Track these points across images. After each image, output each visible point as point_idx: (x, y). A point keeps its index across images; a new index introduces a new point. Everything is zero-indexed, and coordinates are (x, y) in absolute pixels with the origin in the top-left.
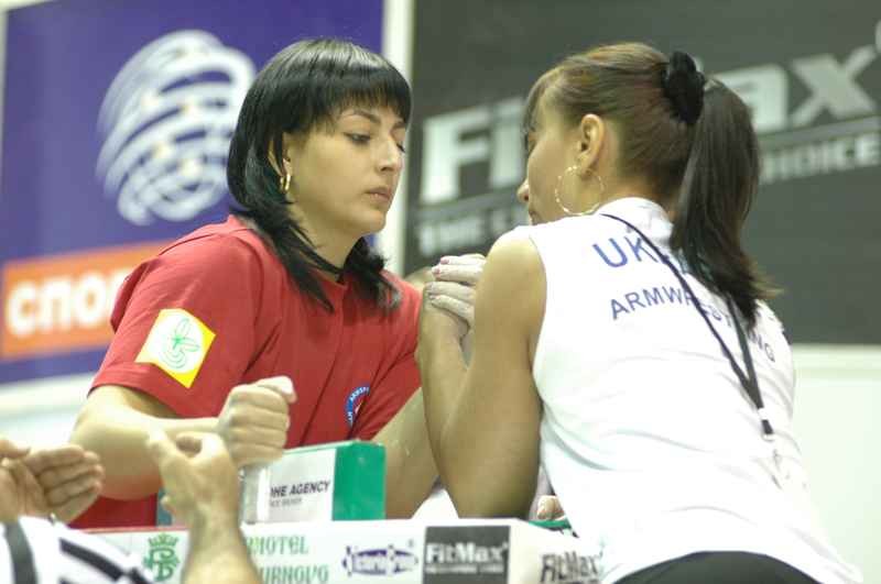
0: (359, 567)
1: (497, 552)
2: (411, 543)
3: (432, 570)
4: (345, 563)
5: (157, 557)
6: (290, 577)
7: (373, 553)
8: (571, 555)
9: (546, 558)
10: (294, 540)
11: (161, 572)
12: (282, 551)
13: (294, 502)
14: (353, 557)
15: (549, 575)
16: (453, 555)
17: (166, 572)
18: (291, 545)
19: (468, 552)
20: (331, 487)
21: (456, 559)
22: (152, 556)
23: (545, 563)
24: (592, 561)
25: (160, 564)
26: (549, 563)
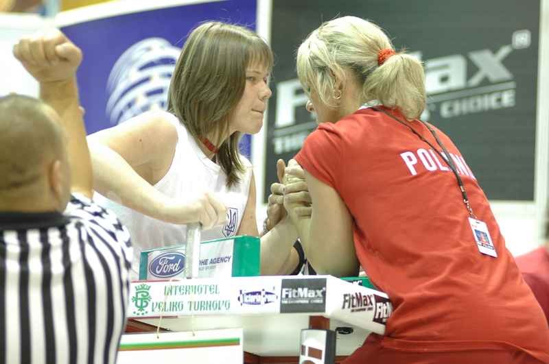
0: (246, 300)
1: (319, 292)
2: (274, 288)
3: (286, 302)
4: (239, 299)
5: (140, 296)
6: (210, 306)
7: (254, 293)
8: (358, 295)
9: (345, 296)
10: (212, 287)
11: (142, 304)
12: (206, 293)
13: (212, 268)
14: (243, 295)
15: (347, 304)
16: (297, 294)
17: (144, 304)
18: (210, 289)
19: (304, 292)
20: (231, 260)
21: (298, 296)
22: (137, 296)
23: (345, 298)
24: (370, 298)
25: (142, 299)
26: (347, 298)
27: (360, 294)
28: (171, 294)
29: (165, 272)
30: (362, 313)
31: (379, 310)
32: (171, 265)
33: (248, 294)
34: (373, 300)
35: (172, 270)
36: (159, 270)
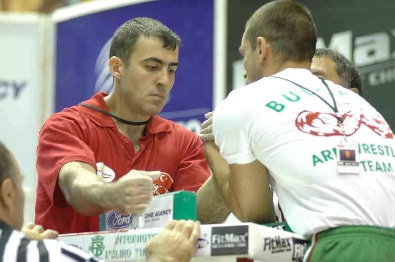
1: (243, 238)
2: (206, 235)
3: (215, 247)
5: (95, 245)
8: (277, 238)
9: (266, 239)
11: (97, 252)
13: (157, 219)
15: (267, 247)
16: (224, 239)
17: (99, 252)
19: (230, 238)
20: (172, 212)
21: (225, 241)
22: (93, 245)
23: (265, 242)
24: (288, 241)
25: (97, 248)
26: (267, 241)
27: (279, 237)
28: (121, 243)
29: (119, 224)
30: (281, 254)
31: (297, 251)
32: (124, 218)
34: (291, 242)
35: (125, 223)
36: (115, 222)
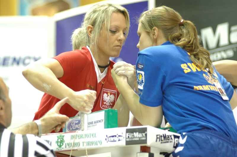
0: (109, 140)
1: (144, 134)
2: (122, 133)
3: (128, 140)
4: (106, 139)
5: (59, 140)
6: (92, 144)
7: (113, 136)
9: (157, 135)
10: (93, 134)
11: (60, 144)
12: (90, 137)
13: (95, 125)
14: (108, 137)
15: (158, 140)
16: (133, 136)
18: (92, 135)
20: (104, 121)
24: (171, 136)
25: (60, 142)
26: (158, 137)
27: (165, 134)
28: (74, 138)
29: (74, 129)
30: (166, 144)
31: (176, 142)
32: (77, 125)
33: (110, 137)
34: (173, 137)
35: (77, 128)
36: (71, 128)
